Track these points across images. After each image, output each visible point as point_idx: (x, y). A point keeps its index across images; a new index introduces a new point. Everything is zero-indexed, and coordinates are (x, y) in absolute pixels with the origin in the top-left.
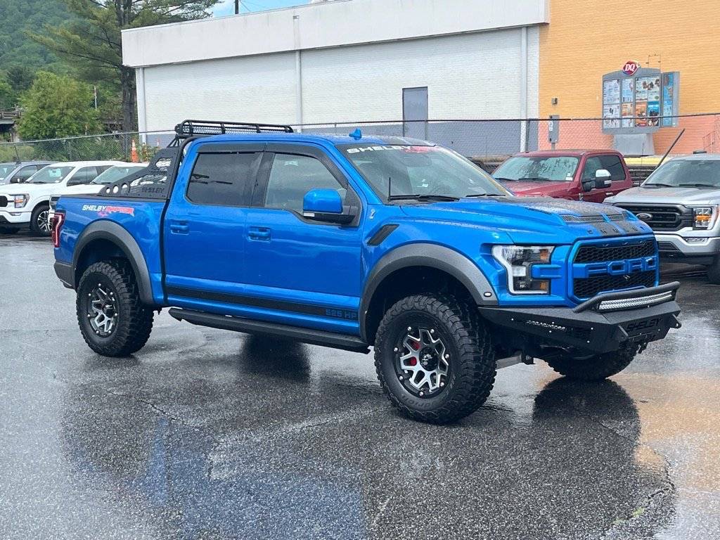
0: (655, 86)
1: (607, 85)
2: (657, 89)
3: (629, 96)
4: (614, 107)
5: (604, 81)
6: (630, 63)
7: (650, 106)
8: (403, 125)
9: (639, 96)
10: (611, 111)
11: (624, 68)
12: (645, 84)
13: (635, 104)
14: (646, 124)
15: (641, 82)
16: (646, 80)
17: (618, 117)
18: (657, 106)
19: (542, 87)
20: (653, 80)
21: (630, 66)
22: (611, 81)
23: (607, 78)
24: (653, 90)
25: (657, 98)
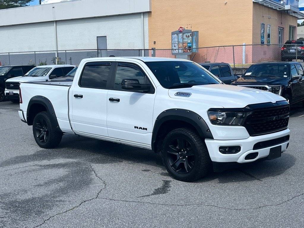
0: (190, 36)
1: (173, 36)
2: (190, 38)
3: (181, 41)
4: (176, 45)
5: (172, 35)
6: (181, 28)
7: (188, 44)
8: (98, 51)
9: (185, 40)
10: (175, 46)
11: (179, 30)
12: (186, 36)
13: (183, 43)
14: (187, 52)
15: (185, 35)
16: (187, 34)
17: (177, 48)
18: (191, 44)
19: (150, 37)
20: (189, 34)
21: (181, 29)
22: (174, 34)
23: (173, 33)
24: (189, 38)
25: (191, 41)
